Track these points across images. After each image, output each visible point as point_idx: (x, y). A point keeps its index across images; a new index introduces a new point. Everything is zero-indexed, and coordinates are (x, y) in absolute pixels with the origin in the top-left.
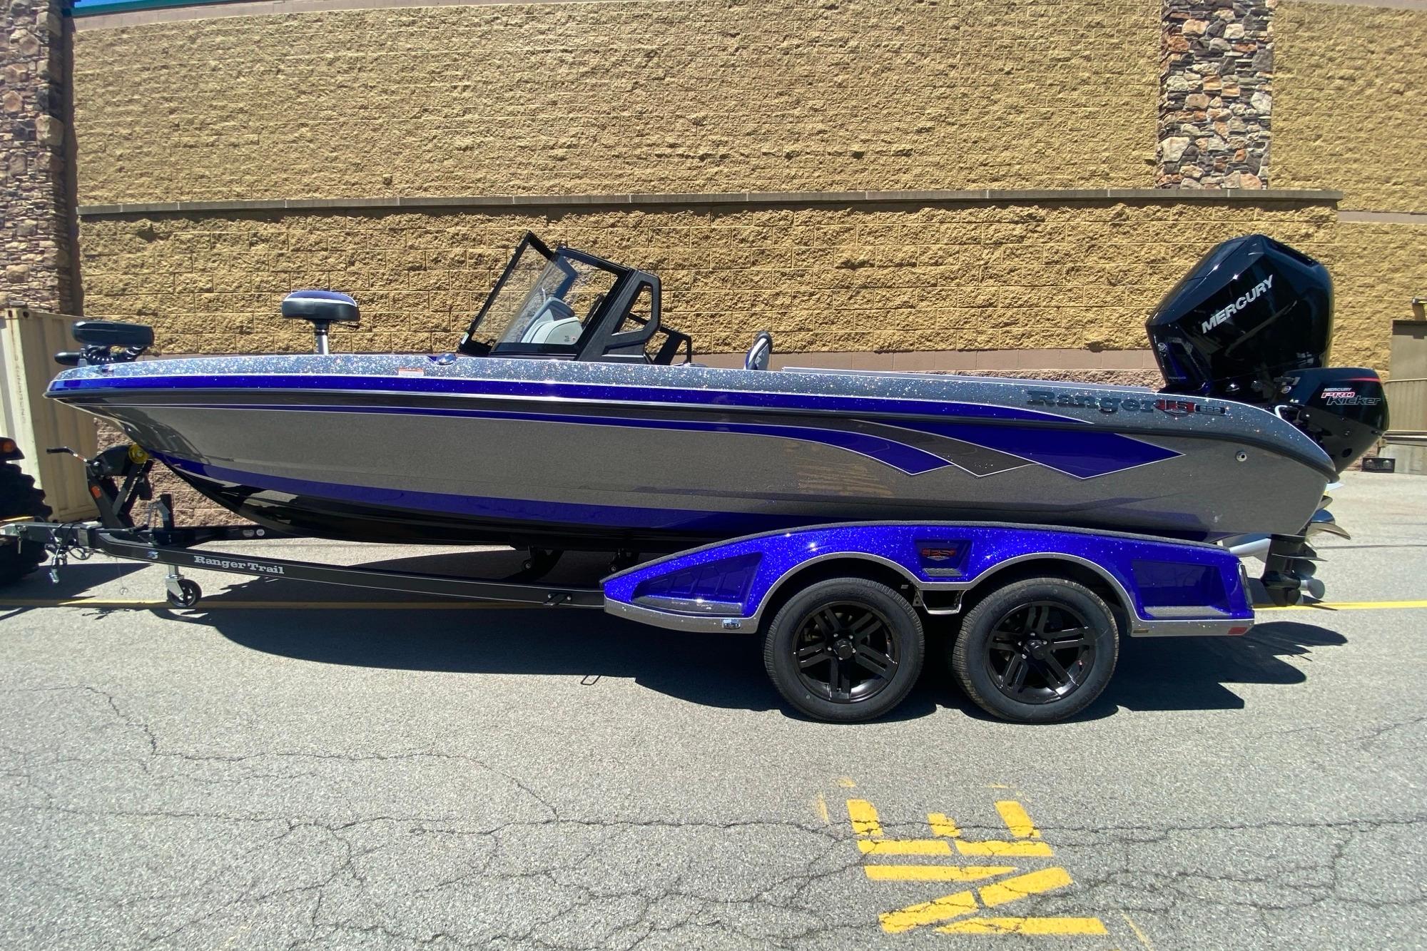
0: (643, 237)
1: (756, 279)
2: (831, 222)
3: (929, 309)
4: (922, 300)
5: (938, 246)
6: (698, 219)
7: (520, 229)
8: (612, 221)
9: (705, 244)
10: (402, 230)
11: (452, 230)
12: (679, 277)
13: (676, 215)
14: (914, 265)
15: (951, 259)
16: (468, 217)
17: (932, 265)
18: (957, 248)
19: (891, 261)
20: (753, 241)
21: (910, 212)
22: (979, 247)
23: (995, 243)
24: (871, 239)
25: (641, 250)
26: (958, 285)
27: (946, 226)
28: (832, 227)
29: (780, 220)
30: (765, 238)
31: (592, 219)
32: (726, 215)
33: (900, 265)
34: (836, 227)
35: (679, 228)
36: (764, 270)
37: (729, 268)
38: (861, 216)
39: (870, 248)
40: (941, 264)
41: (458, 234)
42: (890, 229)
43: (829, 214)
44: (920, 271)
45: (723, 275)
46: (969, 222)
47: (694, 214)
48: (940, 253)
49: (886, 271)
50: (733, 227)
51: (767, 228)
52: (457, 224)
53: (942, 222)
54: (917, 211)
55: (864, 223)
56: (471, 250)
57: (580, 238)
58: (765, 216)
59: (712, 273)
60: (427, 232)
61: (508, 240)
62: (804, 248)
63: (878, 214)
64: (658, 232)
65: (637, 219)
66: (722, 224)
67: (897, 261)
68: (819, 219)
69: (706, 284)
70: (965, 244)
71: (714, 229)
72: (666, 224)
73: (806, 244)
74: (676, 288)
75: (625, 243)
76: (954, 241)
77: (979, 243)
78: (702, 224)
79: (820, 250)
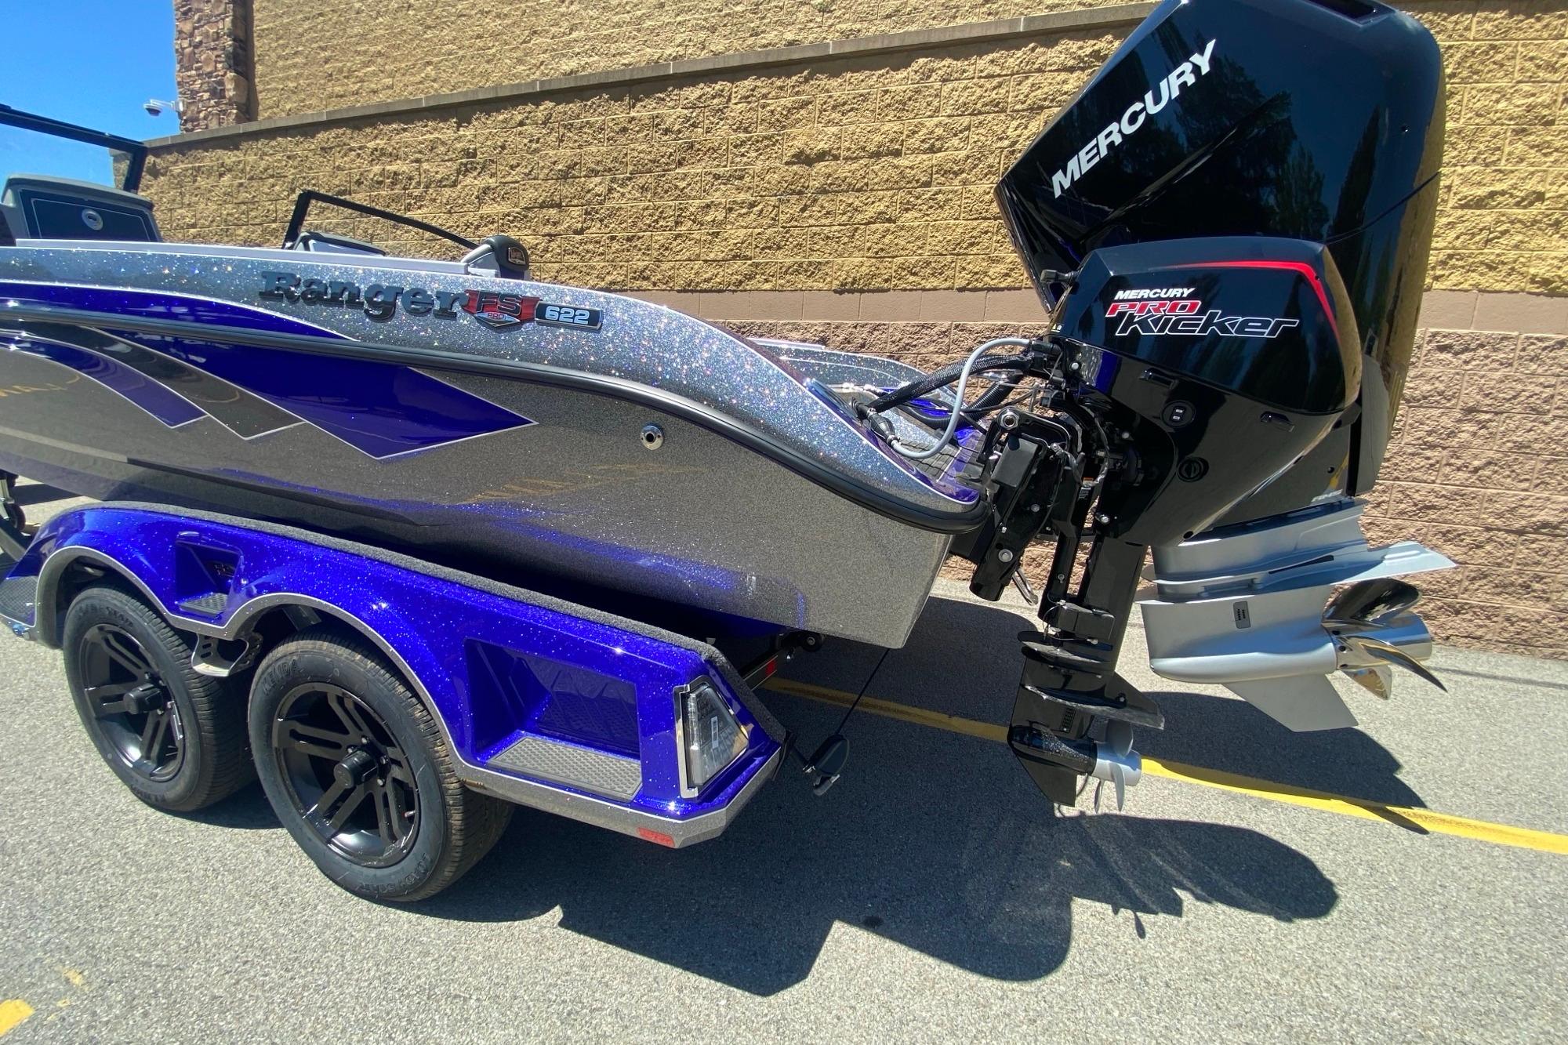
0: (553, 137)
1: (682, 184)
2: (779, 94)
3: (916, 223)
4: (907, 210)
5: (936, 120)
6: (615, 106)
7: (431, 137)
8: (520, 117)
9: (622, 140)
10: (331, 148)
11: (371, 145)
12: (592, 186)
13: (589, 103)
14: (897, 154)
15: (955, 141)
16: (386, 127)
17: (924, 153)
18: (965, 121)
19: (863, 149)
20: (679, 131)
21: (896, 69)
22: (1003, 116)
23: (1031, 109)
24: (836, 116)
25: (551, 153)
26: (964, 183)
27: (950, 85)
28: (783, 101)
29: (714, 97)
30: (695, 125)
31: (501, 117)
32: (648, 97)
33: (877, 155)
34: (787, 101)
35: (593, 120)
36: (692, 171)
37: (650, 171)
38: (823, 81)
39: (835, 129)
40: (940, 150)
41: (376, 150)
42: (865, 98)
43: (779, 83)
44: (906, 163)
45: (642, 181)
46: (990, 76)
47: (611, 99)
48: (939, 131)
49: (855, 166)
50: (655, 113)
51: (697, 111)
52: (376, 138)
53: (944, 81)
54: (907, 65)
55: (827, 91)
56: (388, 168)
57: (489, 143)
58: (692, 93)
59: (630, 179)
60: (352, 149)
61: (420, 152)
62: (743, 136)
63: (849, 75)
64: (569, 127)
65: (545, 113)
66: (644, 110)
67: (872, 147)
68: (764, 91)
69: (623, 195)
70: (980, 113)
71: (633, 118)
72: (578, 117)
73: (746, 130)
74: (589, 203)
75: (534, 146)
76: (963, 109)
77: (1003, 111)
78: (620, 112)
79: (765, 138)
